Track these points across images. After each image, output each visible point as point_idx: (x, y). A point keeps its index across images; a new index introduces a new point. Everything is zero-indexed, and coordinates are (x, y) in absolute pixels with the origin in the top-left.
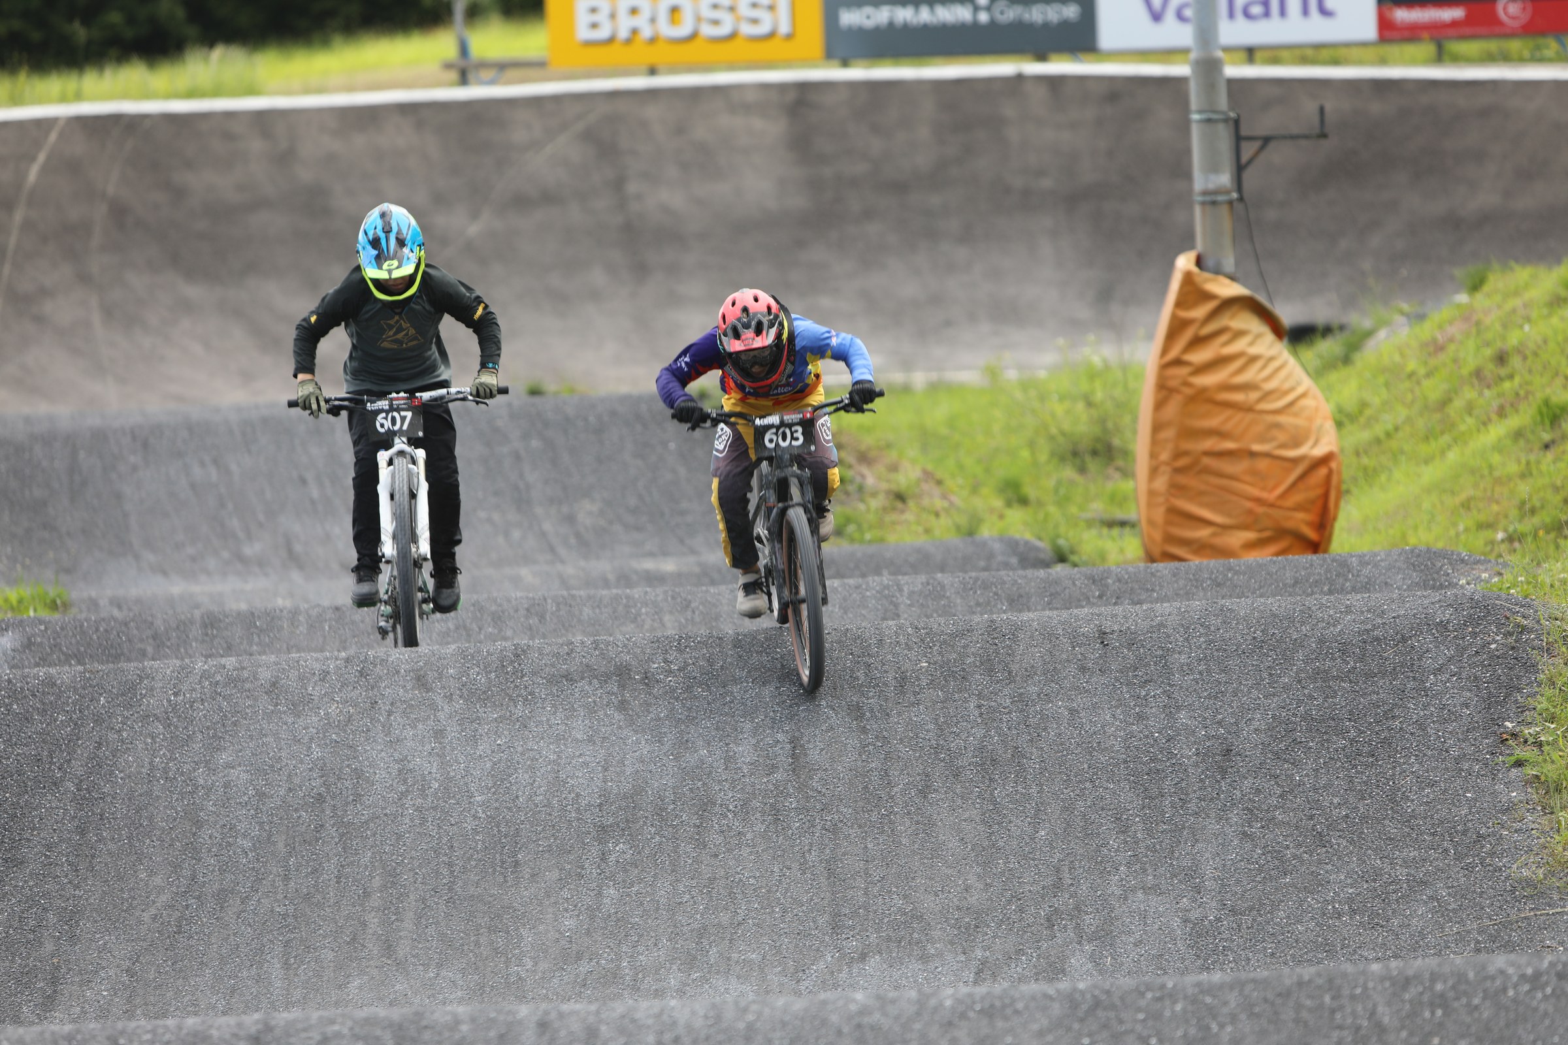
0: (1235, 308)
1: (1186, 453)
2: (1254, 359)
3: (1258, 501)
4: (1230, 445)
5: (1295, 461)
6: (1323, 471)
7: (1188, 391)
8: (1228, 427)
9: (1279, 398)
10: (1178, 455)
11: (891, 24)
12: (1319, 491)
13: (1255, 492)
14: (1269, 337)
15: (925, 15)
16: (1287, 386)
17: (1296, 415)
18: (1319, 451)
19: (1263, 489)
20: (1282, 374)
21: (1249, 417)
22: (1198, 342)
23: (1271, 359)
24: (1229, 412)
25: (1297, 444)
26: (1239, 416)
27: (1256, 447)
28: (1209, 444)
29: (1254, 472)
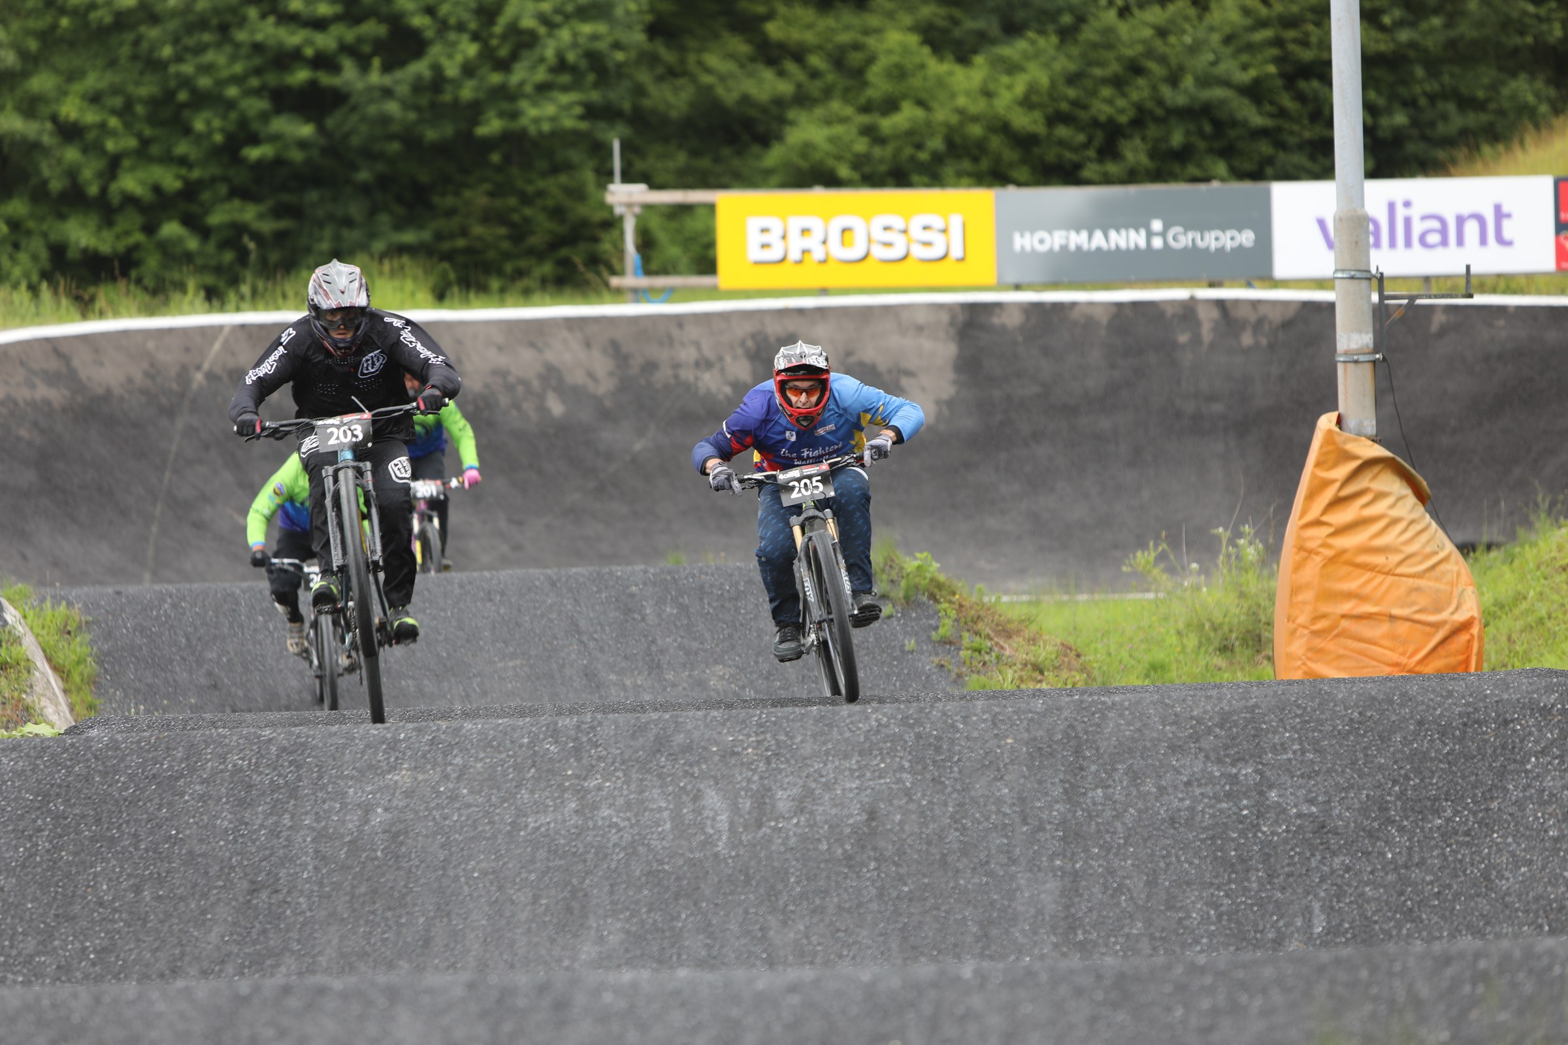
0: (1377, 469)
1: (1324, 616)
2: (1395, 521)
3: (1397, 665)
4: (1368, 608)
5: (1436, 626)
6: (1464, 637)
7: (1329, 553)
8: (1368, 589)
9: (1420, 563)
10: (1316, 618)
11: (1064, 248)
12: (1461, 658)
13: (1394, 657)
14: (1412, 500)
15: (1098, 240)
16: (1428, 550)
17: (1437, 579)
18: (1461, 617)
19: (1403, 654)
20: (1424, 538)
21: (1390, 579)
22: (1338, 502)
23: (1412, 522)
24: (1368, 575)
25: (1438, 610)
26: (1380, 578)
27: (1396, 611)
28: (1347, 607)
29: (1393, 637)
